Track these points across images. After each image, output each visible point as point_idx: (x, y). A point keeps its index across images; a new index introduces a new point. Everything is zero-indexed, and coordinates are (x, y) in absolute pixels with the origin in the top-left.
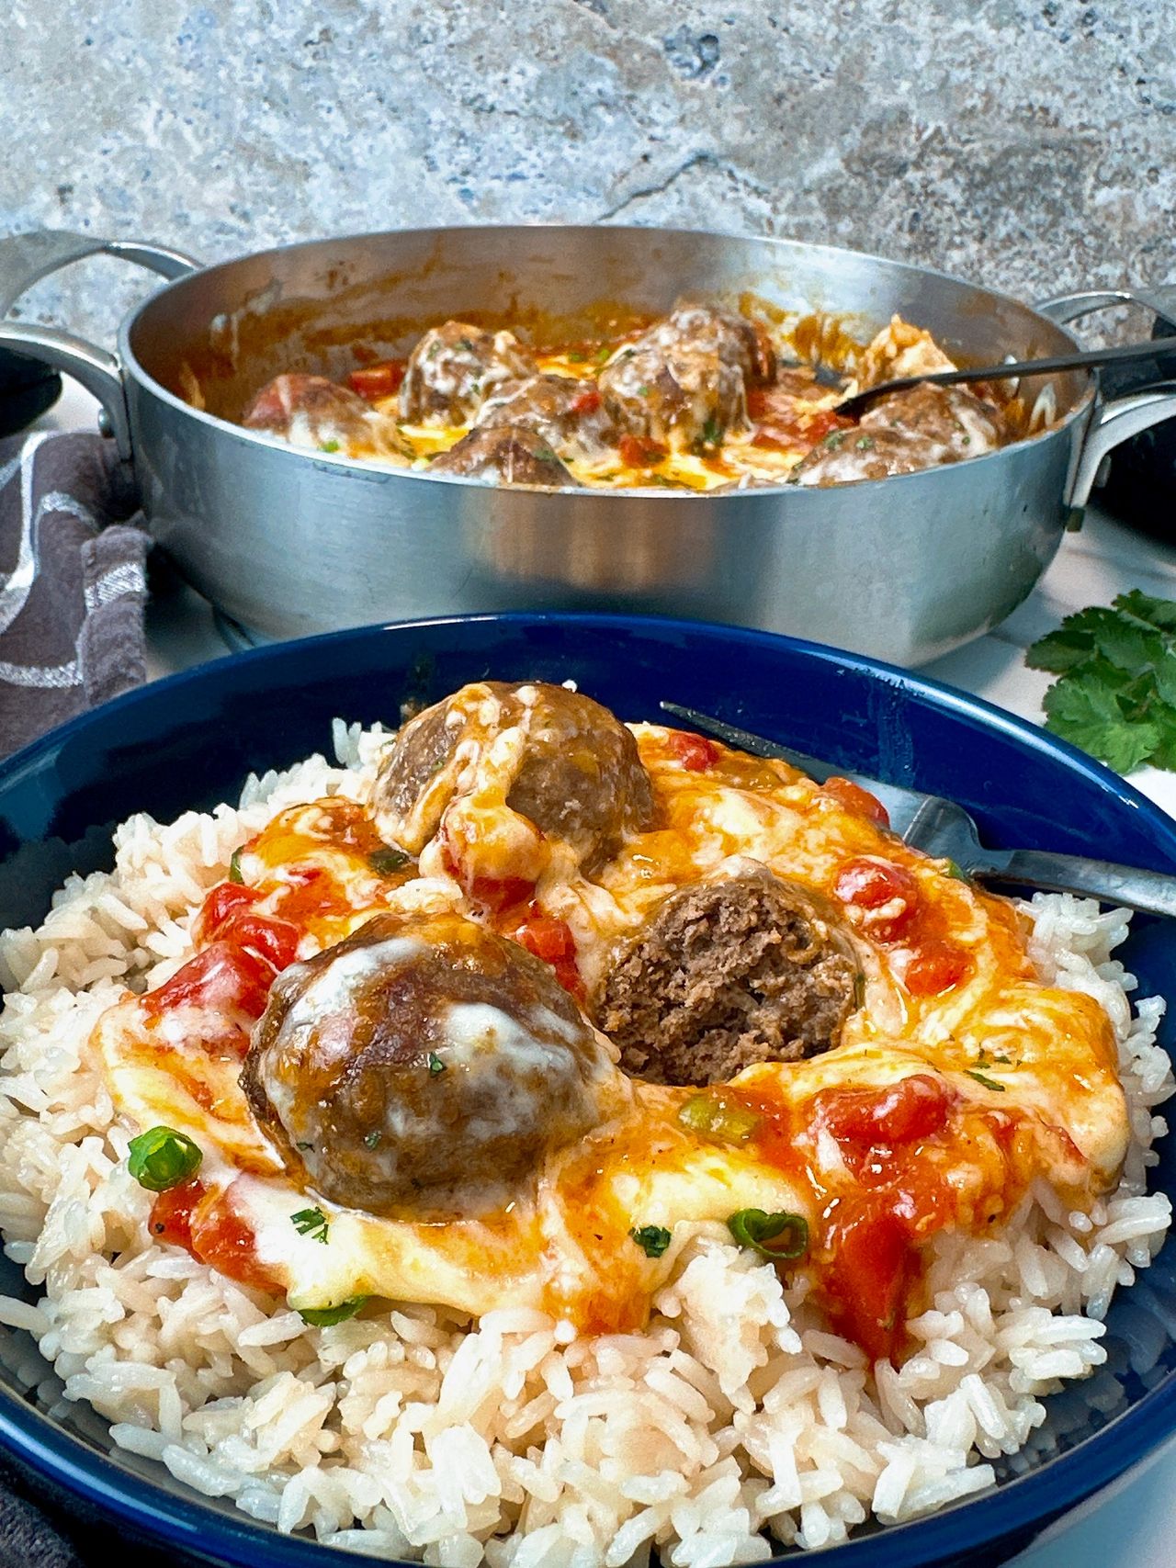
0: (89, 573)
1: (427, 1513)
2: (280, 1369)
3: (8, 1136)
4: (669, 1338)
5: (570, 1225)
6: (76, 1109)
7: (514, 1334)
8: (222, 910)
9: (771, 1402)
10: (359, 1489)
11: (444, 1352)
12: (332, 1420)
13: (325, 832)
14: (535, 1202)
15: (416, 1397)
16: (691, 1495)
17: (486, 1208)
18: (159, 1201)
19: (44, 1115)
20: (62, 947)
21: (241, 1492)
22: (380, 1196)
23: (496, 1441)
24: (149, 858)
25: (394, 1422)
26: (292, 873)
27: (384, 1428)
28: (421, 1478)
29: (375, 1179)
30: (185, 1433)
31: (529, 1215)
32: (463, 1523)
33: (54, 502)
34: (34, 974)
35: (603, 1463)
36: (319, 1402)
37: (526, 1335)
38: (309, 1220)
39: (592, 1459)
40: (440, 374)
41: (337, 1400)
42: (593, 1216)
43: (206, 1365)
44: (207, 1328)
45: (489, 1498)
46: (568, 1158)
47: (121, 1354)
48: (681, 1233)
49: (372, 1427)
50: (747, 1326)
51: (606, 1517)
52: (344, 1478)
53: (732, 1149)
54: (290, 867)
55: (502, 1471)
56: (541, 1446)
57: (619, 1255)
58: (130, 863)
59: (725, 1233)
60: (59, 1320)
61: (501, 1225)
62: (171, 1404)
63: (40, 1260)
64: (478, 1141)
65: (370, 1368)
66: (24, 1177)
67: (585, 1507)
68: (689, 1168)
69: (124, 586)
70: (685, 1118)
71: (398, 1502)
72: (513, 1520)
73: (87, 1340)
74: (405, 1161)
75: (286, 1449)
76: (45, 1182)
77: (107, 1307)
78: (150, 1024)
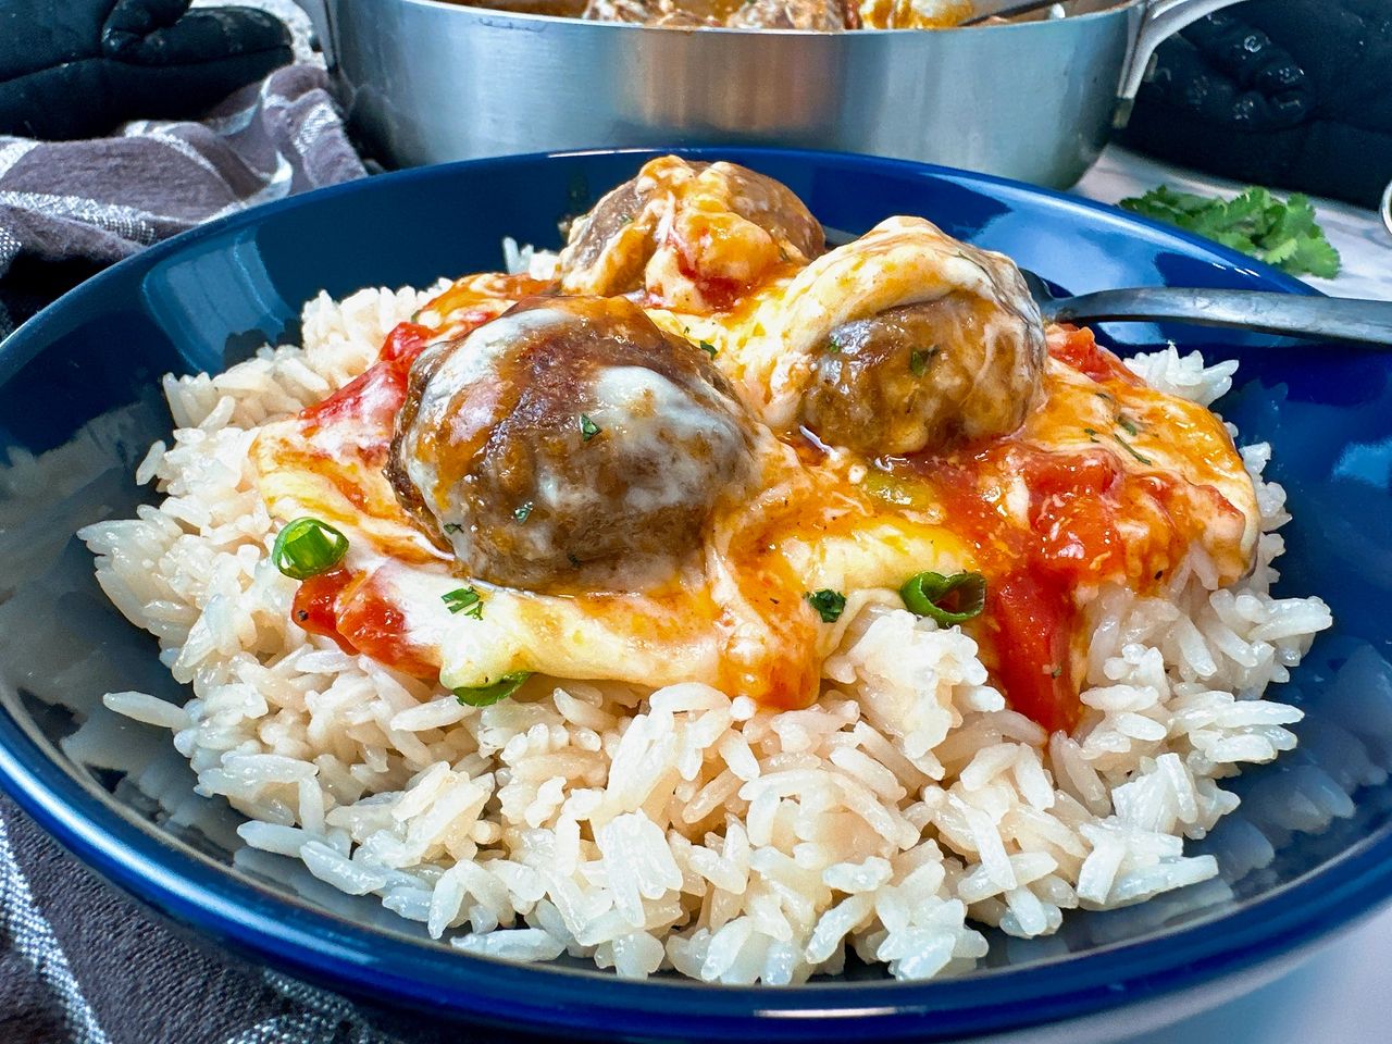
1: (597, 909)
2: (437, 759)
4: (850, 710)
5: (745, 591)
6: (235, 520)
7: (686, 712)
9: (968, 778)
10: (519, 883)
11: (610, 736)
12: (491, 811)
14: (704, 573)
15: (582, 783)
16: (893, 882)
18: (302, 589)
19: (205, 531)
21: (388, 889)
22: (536, 575)
23: (671, 826)
24: (332, 329)
25: (558, 810)
27: (547, 814)
28: (590, 870)
29: (530, 557)
30: (329, 828)
31: (698, 585)
32: (641, 922)
35: (797, 850)
36: (476, 792)
37: (699, 714)
38: (460, 600)
39: (785, 843)
41: (498, 788)
42: (767, 582)
43: (360, 760)
44: (359, 718)
45: (669, 892)
47: (265, 748)
48: (855, 599)
49: (534, 816)
50: (942, 684)
51: (803, 909)
52: (505, 871)
55: (681, 863)
56: (721, 831)
57: (797, 618)
59: (895, 598)
60: (203, 719)
61: (672, 598)
62: (311, 796)
63: (186, 658)
64: (640, 514)
65: (531, 752)
66: (177, 584)
67: (778, 899)
68: (860, 535)
71: (566, 899)
72: (693, 914)
73: (226, 735)
74: (561, 535)
75: (438, 842)
76: (199, 589)
77: (249, 702)
78: (308, 432)
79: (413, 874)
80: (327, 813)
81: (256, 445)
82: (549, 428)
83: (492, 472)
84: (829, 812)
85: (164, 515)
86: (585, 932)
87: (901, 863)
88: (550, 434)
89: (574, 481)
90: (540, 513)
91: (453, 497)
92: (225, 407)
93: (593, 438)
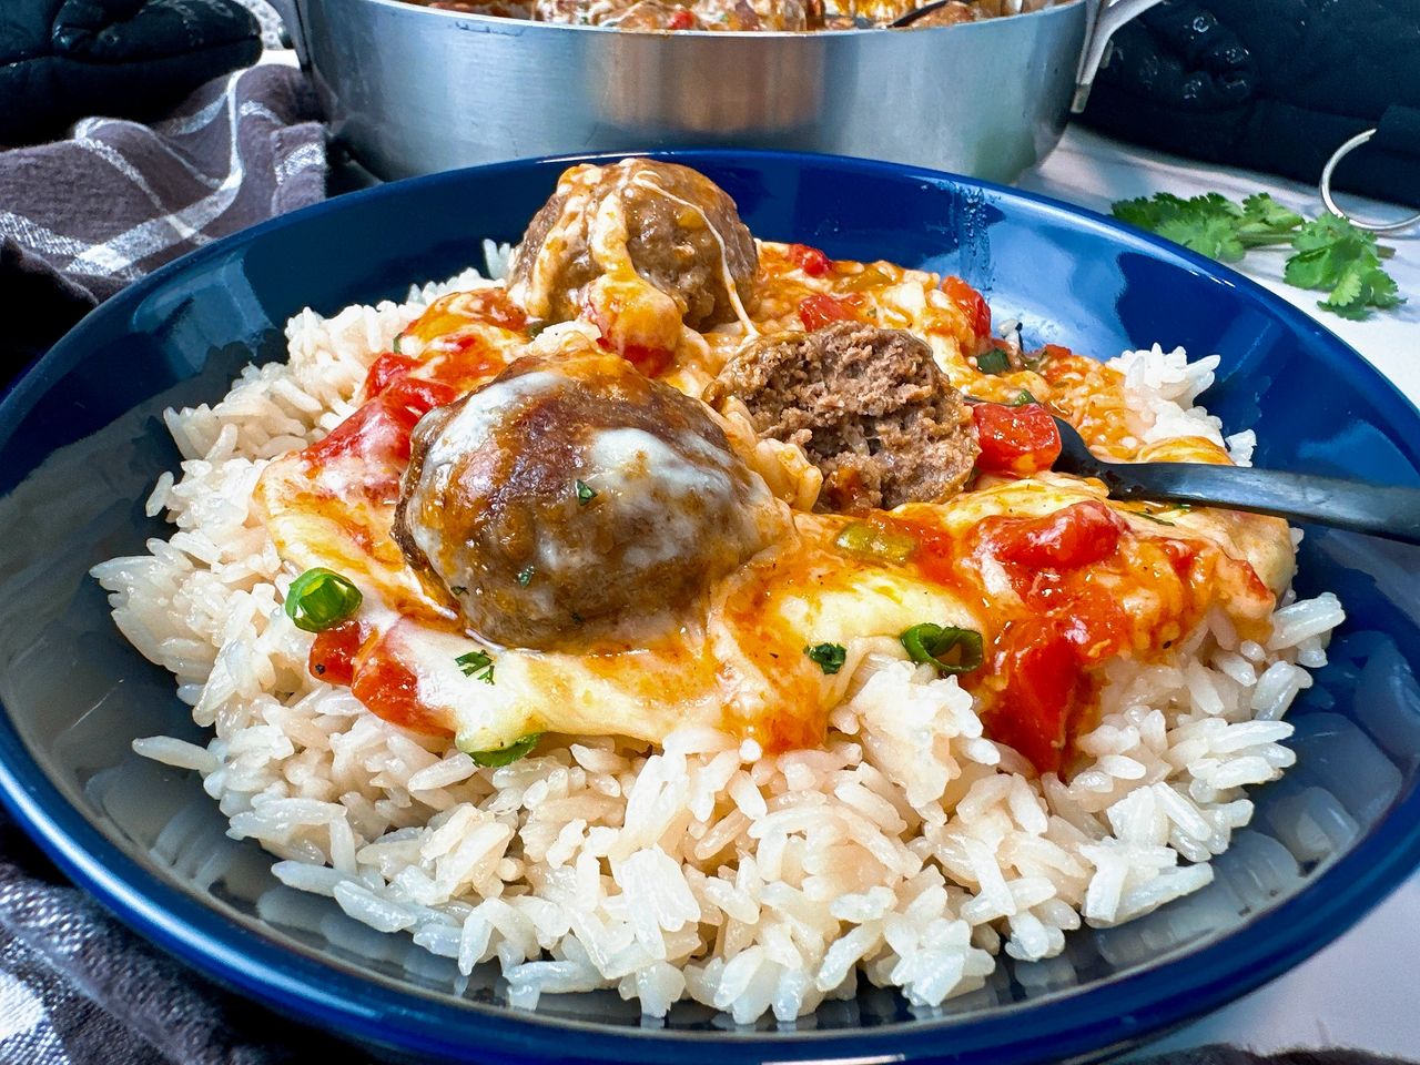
0: (277, 155)
1: (620, 942)
2: (459, 802)
3: (180, 585)
4: (853, 752)
5: (744, 646)
6: (244, 559)
7: (696, 755)
8: (383, 377)
9: (965, 811)
10: (544, 918)
11: (626, 778)
12: (514, 848)
13: (477, 312)
14: (704, 627)
15: (601, 822)
16: (899, 909)
17: (656, 637)
18: (317, 642)
19: (216, 566)
20: (243, 425)
21: (419, 925)
22: (542, 633)
23: (685, 861)
24: (319, 348)
25: (579, 850)
26: (447, 341)
27: (568, 856)
28: (611, 905)
29: (534, 617)
30: (360, 866)
31: (699, 640)
32: (661, 953)
33: (251, 109)
34: (215, 448)
35: (805, 883)
36: (500, 831)
37: (711, 756)
38: (473, 663)
39: (794, 878)
40: (556, 12)
41: (519, 828)
42: (765, 637)
43: (383, 797)
45: (688, 924)
46: (732, 584)
47: (292, 790)
48: (855, 649)
49: (557, 855)
50: (939, 738)
51: (813, 939)
52: (530, 907)
53: (895, 568)
54: (444, 337)
55: (698, 894)
56: (734, 865)
57: (798, 672)
58: (302, 351)
59: (898, 648)
60: (228, 759)
61: (674, 652)
62: (343, 839)
63: (205, 705)
64: (638, 570)
65: (551, 797)
66: (195, 624)
67: (788, 928)
68: (857, 586)
69: (307, 161)
70: (843, 542)
71: (589, 933)
72: (709, 942)
73: (255, 777)
74: (562, 595)
75: (466, 880)
76: (215, 627)
77: (275, 744)
78: (312, 474)
79: (441, 911)
80: (357, 850)
81: (260, 487)
82: (548, 494)
83: (493, 538)
84: (835, 845)
85: (174, 549)
86: (608, 966)
87: (905, 892)
88: (547, 500)
89: (572, 544)
90: (542, 576)
91: (458, 562)
92: (227, 437)
93: (589, 503)
